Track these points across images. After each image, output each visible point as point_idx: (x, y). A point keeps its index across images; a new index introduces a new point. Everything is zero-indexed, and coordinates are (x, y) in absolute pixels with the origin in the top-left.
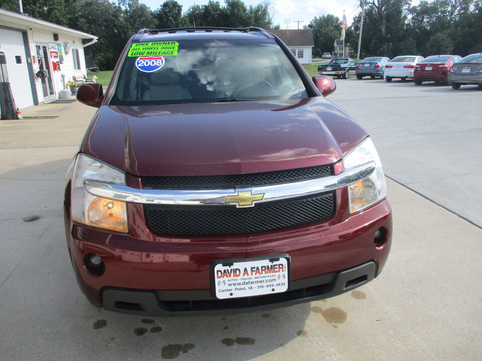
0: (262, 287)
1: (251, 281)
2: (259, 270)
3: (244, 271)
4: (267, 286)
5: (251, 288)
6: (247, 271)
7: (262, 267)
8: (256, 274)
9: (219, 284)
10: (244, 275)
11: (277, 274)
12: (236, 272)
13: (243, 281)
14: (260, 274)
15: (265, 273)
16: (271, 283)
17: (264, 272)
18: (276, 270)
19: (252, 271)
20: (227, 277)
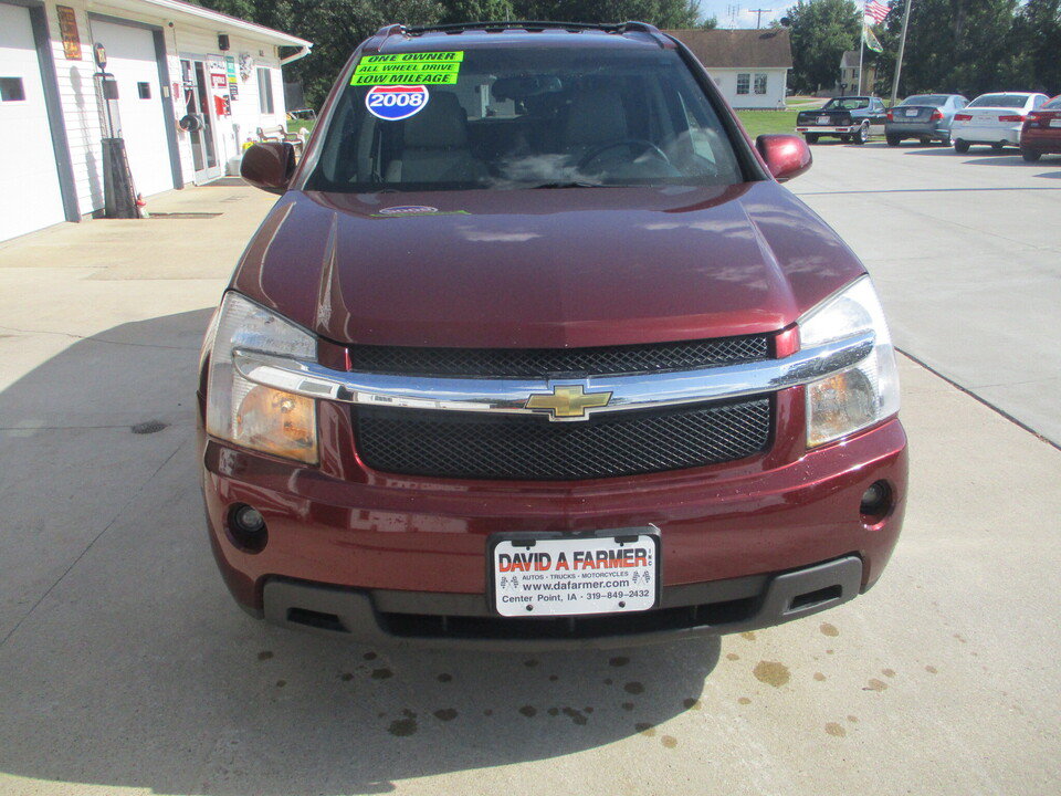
0: (598, 596)
1: (573, 581)
2: (591, 558)
3: (560, 560)
4: (609, 595)
5: (574, 597)
6: (565, 560)
7: (599, 553)
8: (584, 568)
9: (503, 585)
10: (558, 569)
11: (631, 570)
12: (541, 560)
13: (556, 581)
14: (593, 567)
15: (606, 567)
16: (618, 589)
17: (602, 564)
18: (629, 561)
19: (576, 560)
20: (522, 570)
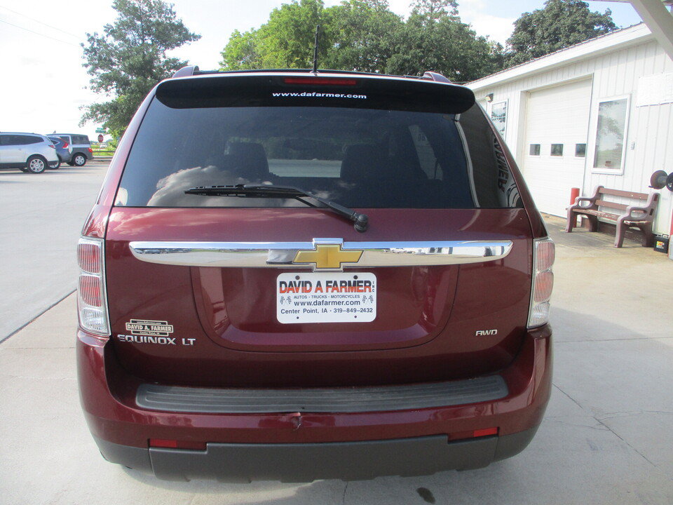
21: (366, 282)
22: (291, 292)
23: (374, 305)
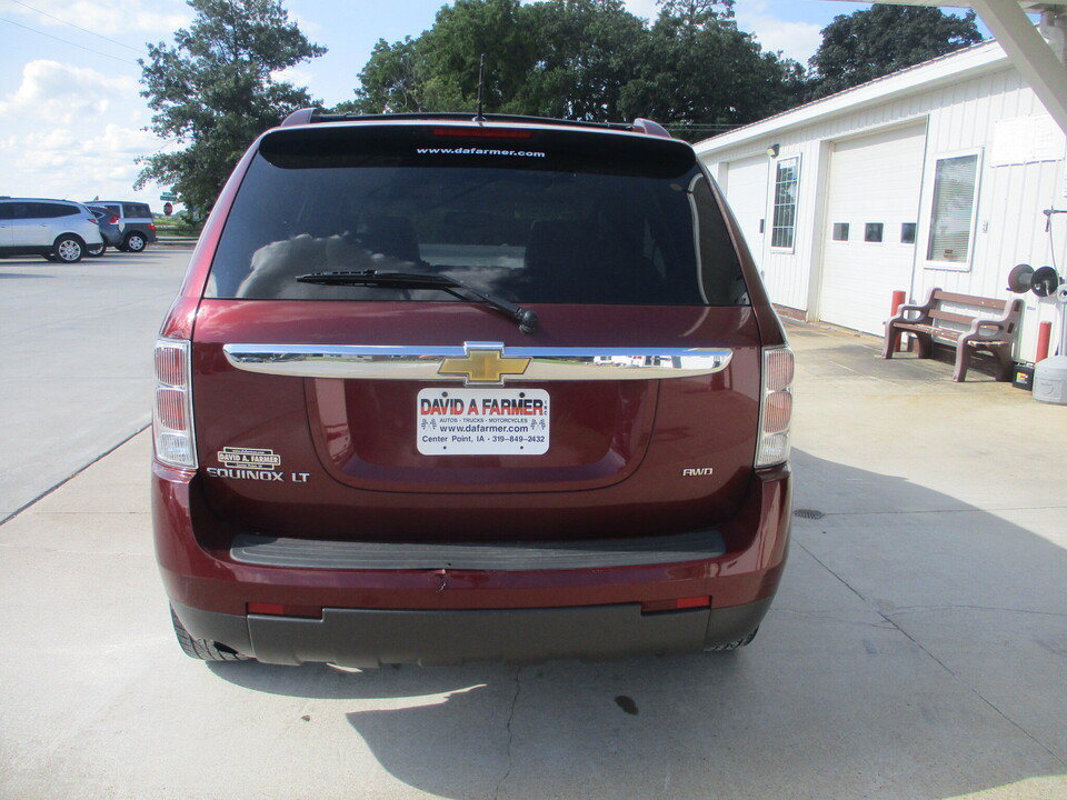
21: (536, 401)
22: (436, 413)
23: (546, 433)
